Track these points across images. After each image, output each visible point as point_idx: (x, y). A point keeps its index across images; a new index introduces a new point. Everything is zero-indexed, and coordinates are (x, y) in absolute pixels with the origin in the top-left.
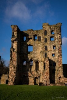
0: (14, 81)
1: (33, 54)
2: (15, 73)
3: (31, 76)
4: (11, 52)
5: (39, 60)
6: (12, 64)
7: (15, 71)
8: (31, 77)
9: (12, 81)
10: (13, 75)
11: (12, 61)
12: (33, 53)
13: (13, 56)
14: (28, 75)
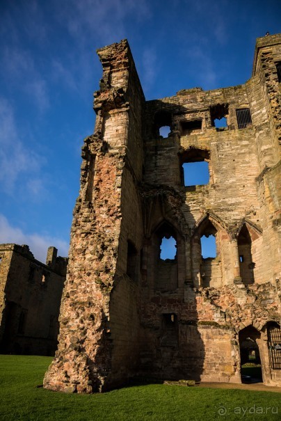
0: (91, 350)
1: (213, 193)
2: (103, 286)
3: (217, 317)
4: (88, 156)
5: (253, 220)
6: (89, 225)
7: (105, 277)
8: (216, 325)
9: (80, 350)
10: (90, 304)
11: (90, 206)
12: (214, 187)
13: (96, 178)
14: (195, 313)
